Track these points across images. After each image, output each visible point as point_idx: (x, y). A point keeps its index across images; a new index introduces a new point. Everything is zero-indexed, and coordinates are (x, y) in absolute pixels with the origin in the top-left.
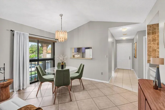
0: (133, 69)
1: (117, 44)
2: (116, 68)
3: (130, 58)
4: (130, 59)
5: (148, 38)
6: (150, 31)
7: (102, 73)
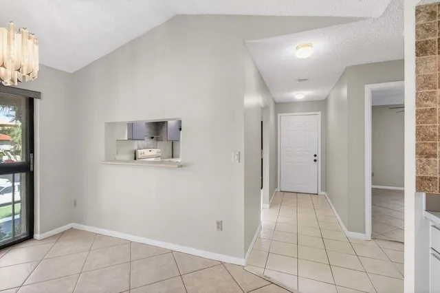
0: (323, 193)
1: (279, 115)
2: (276, 190)
3: (316, 158)
4: (315, 161)
5: (422, 72)
6: (430, 38)
7: (220, 225)
